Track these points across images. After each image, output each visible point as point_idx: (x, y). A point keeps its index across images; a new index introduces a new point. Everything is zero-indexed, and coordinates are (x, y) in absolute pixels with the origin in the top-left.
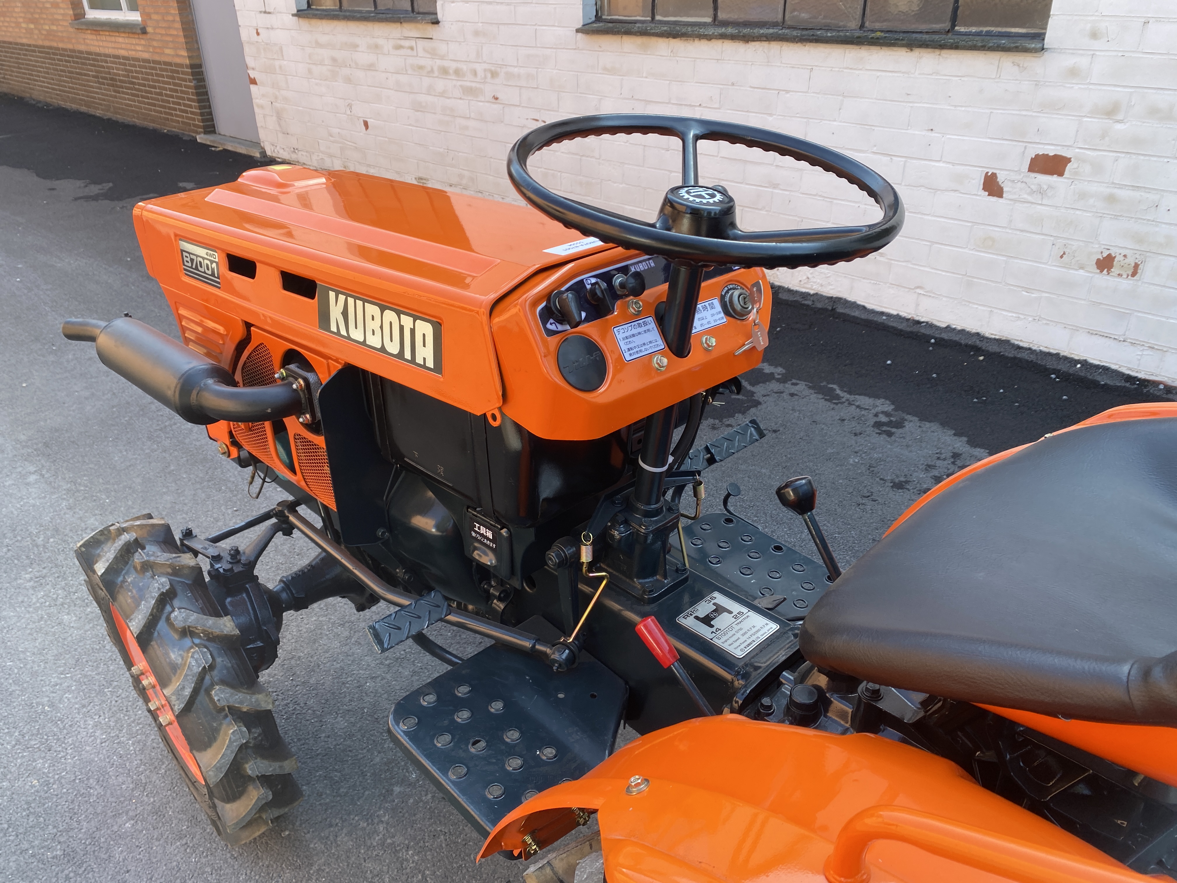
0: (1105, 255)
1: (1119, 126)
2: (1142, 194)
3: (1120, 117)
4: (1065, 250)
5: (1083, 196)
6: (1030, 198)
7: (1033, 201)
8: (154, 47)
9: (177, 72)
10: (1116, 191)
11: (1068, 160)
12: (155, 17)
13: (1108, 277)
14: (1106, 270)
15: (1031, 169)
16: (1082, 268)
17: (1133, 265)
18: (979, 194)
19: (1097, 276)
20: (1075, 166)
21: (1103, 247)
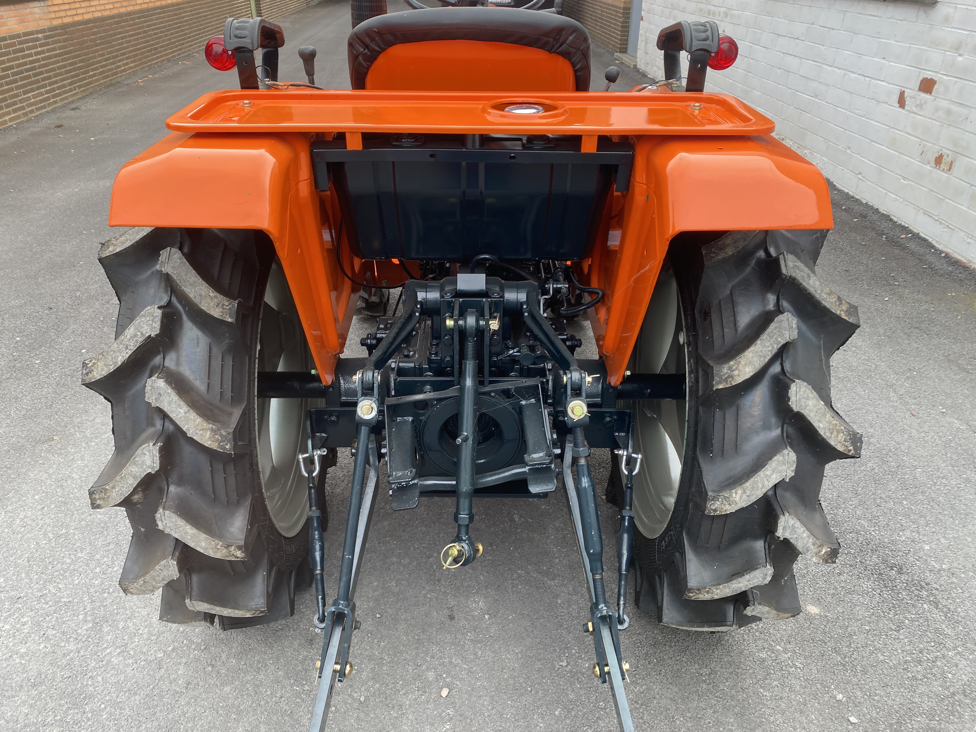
0: (940, 154)
1: (960, 59)
2: (962, 109)
3: (961, 52)
4: (924, 149)
5: (937, 109)
7: (916, 112)
9: (618, 12)
10: (952, 107)
11: (935, 83)
13: (939, 171)
14: (938, 165)
15: (919, 89)
16: (929, 163)
17: (950, 162)
18: (896, 105)
19: (934, 169)
20: (938, 87)
21: (940, 148)
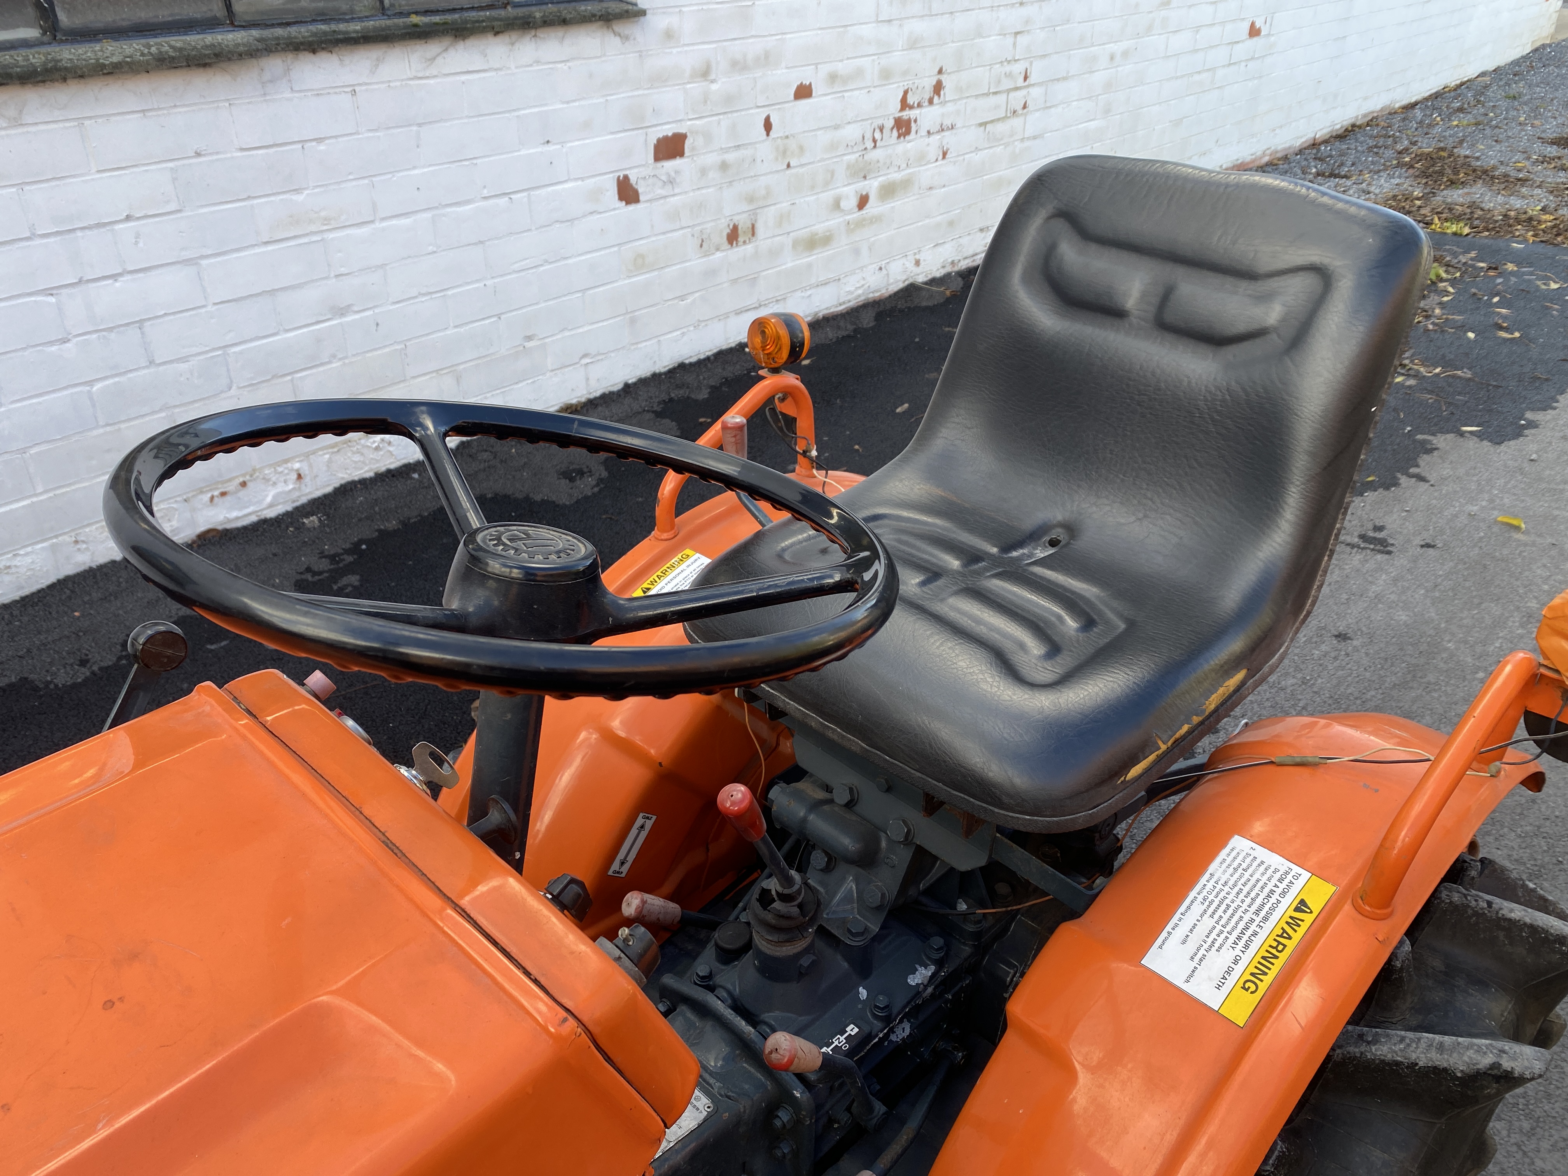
0: (731, 227)
3: (713, 77)
4: (704, 237)
5: (703, 172)
6: (662, 192)
7: (666, 194)
10: (724, 156)
11: (686, 136)
13: (736, 249)
14: (734, 242)
15: (657, 159)
16: (718, 249)
17: (750, 226)
18: (617, 206)
19: (729, 252)
20: (691, 140)
21: (729, 219)
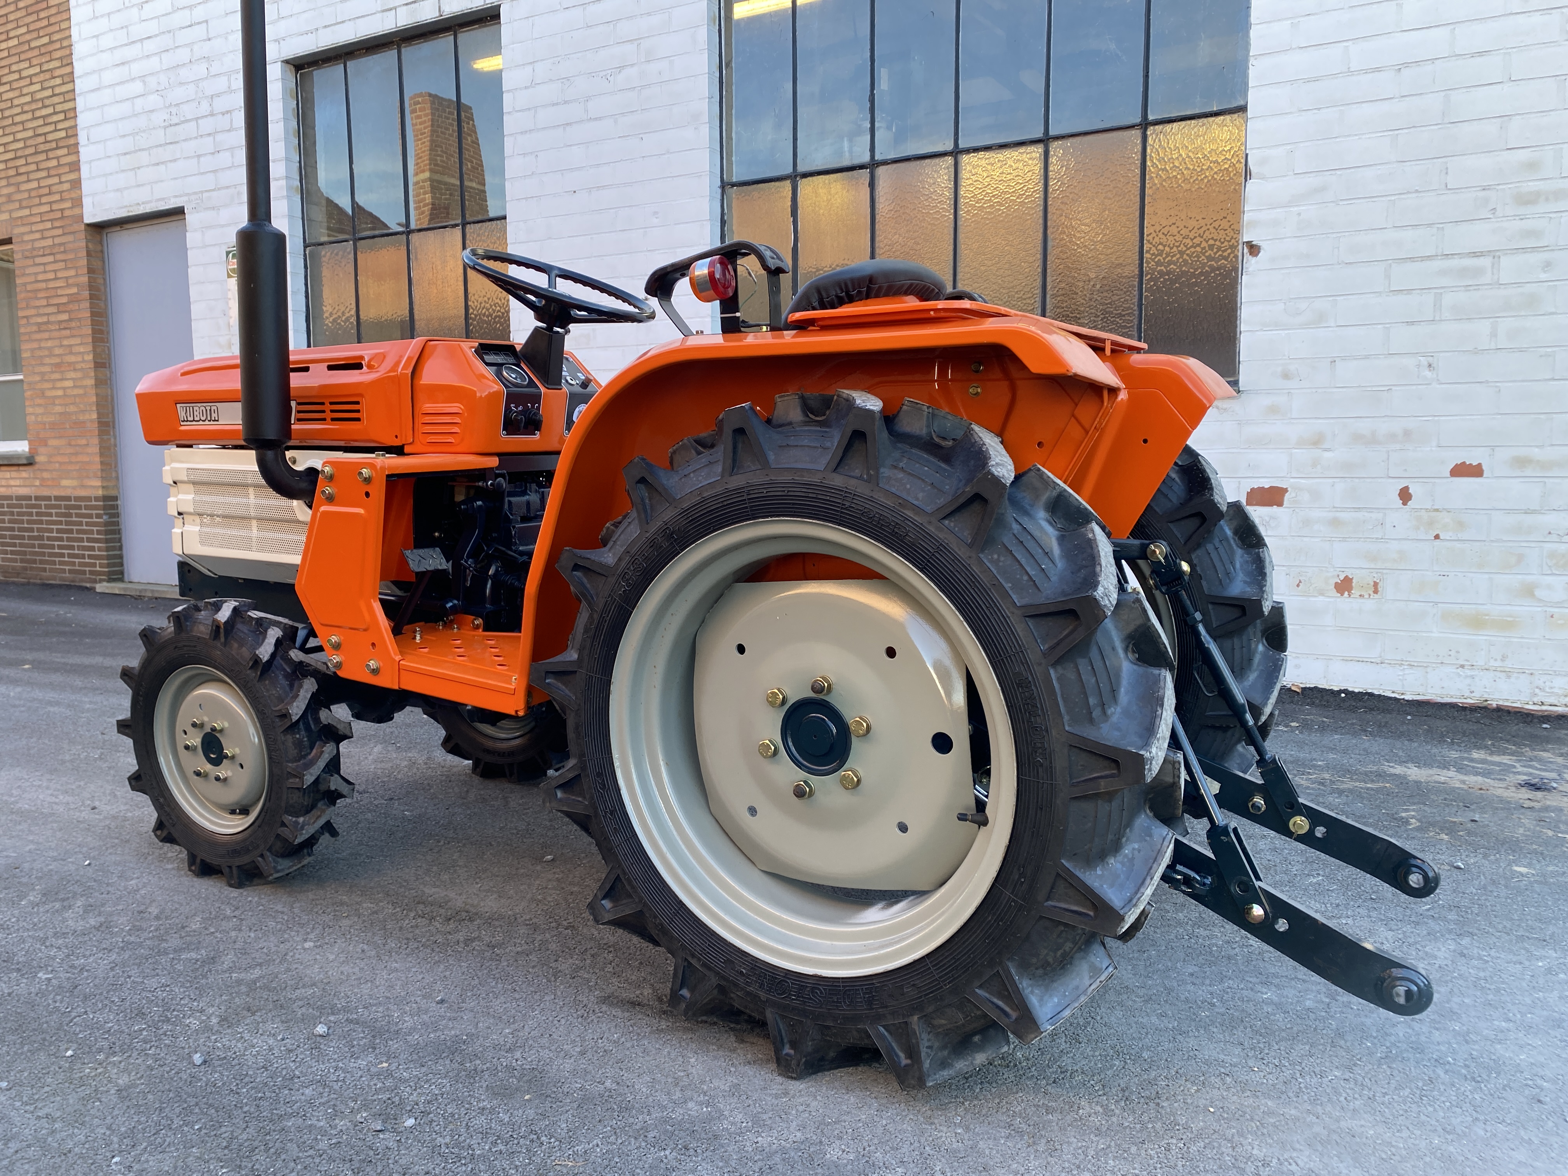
0: (1342, 578)
1: (1327, 455)
2: (1366, 514)
3: (1327, 446)
4: (1301, 579)
5: (1307, 523)
8: (43, 480)
9: (79, 507)
10: (1338, 514)
11: (1286, 490)
12: (52, 442)
13: (1350, 600)
14: (1346, 593)
15: (1250, 503)
16: (1322, 594)
17: (1372, 584)
19: (1339, 600)
20: (1293, 495)
21: (1338, 570)
